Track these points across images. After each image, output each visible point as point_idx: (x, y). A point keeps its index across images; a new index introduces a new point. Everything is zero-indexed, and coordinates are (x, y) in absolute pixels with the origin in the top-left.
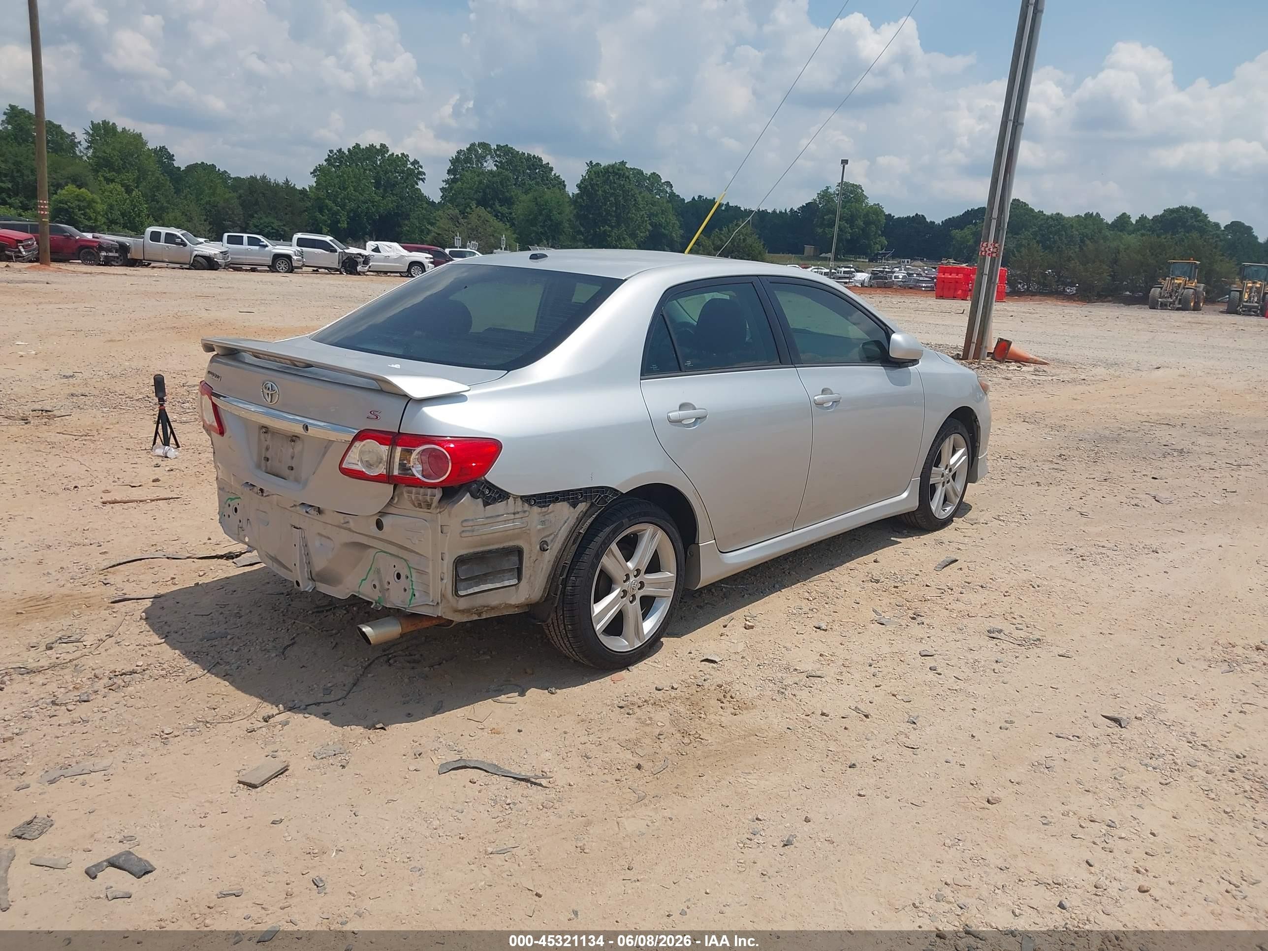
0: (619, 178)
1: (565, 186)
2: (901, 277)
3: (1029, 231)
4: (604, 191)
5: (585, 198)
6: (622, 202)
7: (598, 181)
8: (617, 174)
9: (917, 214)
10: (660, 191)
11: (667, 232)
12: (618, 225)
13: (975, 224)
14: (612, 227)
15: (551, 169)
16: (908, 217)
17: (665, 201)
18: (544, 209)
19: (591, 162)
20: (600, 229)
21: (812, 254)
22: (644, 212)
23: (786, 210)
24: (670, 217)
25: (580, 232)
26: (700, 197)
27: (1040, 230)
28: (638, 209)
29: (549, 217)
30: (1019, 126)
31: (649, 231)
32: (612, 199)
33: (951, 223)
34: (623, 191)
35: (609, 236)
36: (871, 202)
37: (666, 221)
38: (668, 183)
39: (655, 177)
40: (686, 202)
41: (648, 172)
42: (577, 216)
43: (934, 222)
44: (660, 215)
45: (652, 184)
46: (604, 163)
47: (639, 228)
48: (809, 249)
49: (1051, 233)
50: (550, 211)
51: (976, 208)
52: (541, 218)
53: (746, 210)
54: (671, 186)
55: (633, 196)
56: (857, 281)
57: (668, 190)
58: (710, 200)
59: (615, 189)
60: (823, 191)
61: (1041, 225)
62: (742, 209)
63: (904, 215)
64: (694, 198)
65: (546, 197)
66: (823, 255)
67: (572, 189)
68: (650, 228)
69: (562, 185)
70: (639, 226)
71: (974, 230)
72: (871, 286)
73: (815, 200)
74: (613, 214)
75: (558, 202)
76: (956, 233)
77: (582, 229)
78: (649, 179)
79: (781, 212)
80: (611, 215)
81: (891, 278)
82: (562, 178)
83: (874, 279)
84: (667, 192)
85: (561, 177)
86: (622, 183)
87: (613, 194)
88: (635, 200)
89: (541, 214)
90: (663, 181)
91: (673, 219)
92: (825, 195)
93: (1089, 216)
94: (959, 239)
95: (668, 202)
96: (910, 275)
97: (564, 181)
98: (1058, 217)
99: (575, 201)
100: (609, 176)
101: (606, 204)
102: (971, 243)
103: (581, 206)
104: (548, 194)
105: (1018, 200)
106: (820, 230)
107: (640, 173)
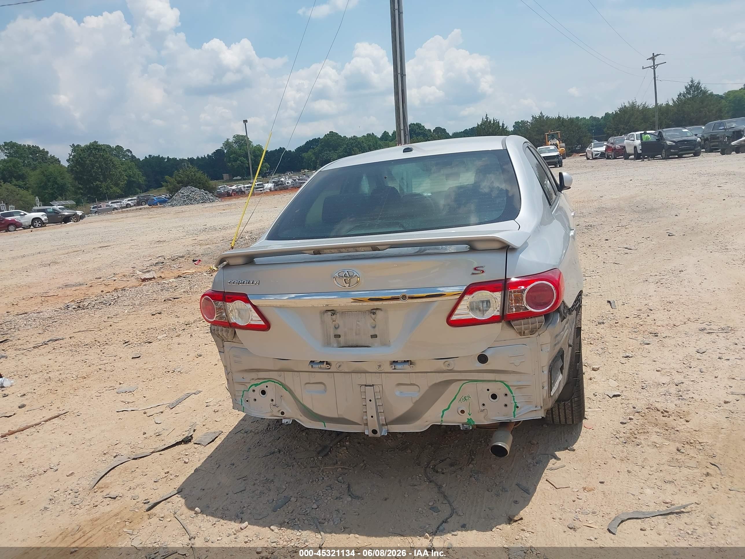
0: (98, 151)
1: (60, 162)
2: (290, 182)
3: (342, 148)
4: (91, 161)
5: (78, 167)
6: (104, 165)
7: (84, 155)
8: (96, 149)
9: (280, 148)
10: (124, 156)
11: (135, 179)
12: (105, 181)
13: (313, 148)
14: (101, 182)
15: (47, 152)
16: (276, 150)
17: (129, 161)
18: (51, 178)
19: (73, 144)
20: (93, 184)
21: (228, 178)
22: (120, 169)
23: (204, 156)
24: (135, 170)
25: (79, 188)
26: (150, 156)
27: (348, 146)
28: (116, 168)
29: (55, 182)
30: (404, 77)
31: (126, 180)
32: (97, 164)
33: (300, 150)
34: (104, 159)
35: (101, 188)
36: (255, 144)
37: (133, 173)
38: (129, 151)
39: (119, 148)
40: (141, 160)
41: (113, 145)
42: (76, 179)
43: (291, 151)
44: (128, 170)
45: (119, 153)
46: (83, 144)
47: (120, 180)
48: (226, 176)
49: (353, 147)
50: (56, 178)
51: (311, 140)
52: (49, 184)
53: (180, 159)
54: (131, 152)
55: (111, 160)
56: (266, 189)
57: (129, 154)
58: (156, 157)
59: (97, 158)
60: (225, 142)
61: (348, 143)
62: (178, 159)
63: (274, 149)
64: (146, 157)
65: (50, 170)
66: (235, 178)
67: (65, 164)
68: (126, 178)
69: (58, 161)
70: (119, 178)
71: (314, 151)
72: (276, 190)
73: (222, 148)
74: (100, 173)
75: (60, 172)
76: (305, 155)
77: (80, 186)
78: (115, 149)
79: (202, 158)
80: (99, 175)
81: (285, 184)
82: (57, 157)
83: (276, 186)
84: (129, 156)
85: (55, 157)
86: (102, 154)
87: (97, 161)
88: (113, 163)
89: (49, 181)
90: (125, 150)
91: (136, 171)
92: (227, 144)
93: (369, 135)
94: (307, 158)
95: (131, 162)
96: (295, 180)
97: (58, 159)
98: (355, 138)
99: (71, 169)
100: (92, 151)
101: (93, 169)
102: (314, 159)
103: (76, 172)
104: (51, 168)
105: (332, 132)
106: (230, 164)
107: (108, 146)
